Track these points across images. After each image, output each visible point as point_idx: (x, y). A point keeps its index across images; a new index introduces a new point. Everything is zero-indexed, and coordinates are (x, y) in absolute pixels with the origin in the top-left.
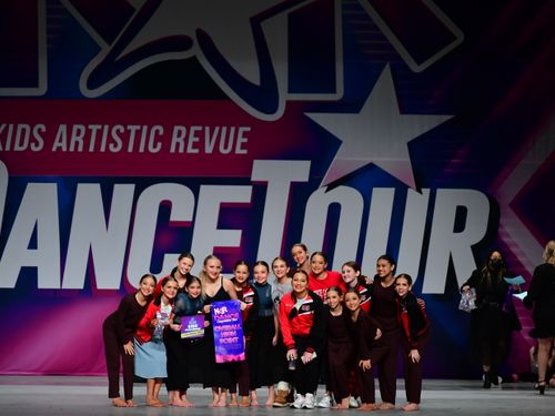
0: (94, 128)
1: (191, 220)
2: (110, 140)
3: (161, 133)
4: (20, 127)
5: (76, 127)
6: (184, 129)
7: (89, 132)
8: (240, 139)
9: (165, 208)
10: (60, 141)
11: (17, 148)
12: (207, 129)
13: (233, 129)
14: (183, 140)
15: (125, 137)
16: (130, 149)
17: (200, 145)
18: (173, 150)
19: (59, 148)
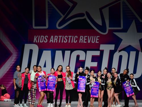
0: (60, 37)
1: (84, 60)
2: (64, 39)
3: (77, 38)
4: (41, 36)
5: (55, 36)
6: (83, 37)
7: (59, 38)
8: (97, 39)
9: (78, 57)
10: (52, 40)
11: (41, 42)
12: (89, 37)
13: (95, 37)
14: (82, 40)
15: (68, 39)
16: (69, 42)
17: (87, 41)
18: (80, 42)
19: (51, 42)
